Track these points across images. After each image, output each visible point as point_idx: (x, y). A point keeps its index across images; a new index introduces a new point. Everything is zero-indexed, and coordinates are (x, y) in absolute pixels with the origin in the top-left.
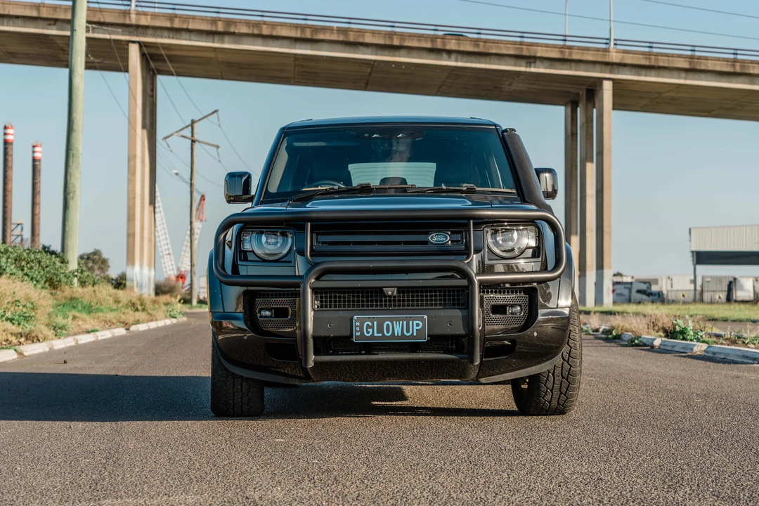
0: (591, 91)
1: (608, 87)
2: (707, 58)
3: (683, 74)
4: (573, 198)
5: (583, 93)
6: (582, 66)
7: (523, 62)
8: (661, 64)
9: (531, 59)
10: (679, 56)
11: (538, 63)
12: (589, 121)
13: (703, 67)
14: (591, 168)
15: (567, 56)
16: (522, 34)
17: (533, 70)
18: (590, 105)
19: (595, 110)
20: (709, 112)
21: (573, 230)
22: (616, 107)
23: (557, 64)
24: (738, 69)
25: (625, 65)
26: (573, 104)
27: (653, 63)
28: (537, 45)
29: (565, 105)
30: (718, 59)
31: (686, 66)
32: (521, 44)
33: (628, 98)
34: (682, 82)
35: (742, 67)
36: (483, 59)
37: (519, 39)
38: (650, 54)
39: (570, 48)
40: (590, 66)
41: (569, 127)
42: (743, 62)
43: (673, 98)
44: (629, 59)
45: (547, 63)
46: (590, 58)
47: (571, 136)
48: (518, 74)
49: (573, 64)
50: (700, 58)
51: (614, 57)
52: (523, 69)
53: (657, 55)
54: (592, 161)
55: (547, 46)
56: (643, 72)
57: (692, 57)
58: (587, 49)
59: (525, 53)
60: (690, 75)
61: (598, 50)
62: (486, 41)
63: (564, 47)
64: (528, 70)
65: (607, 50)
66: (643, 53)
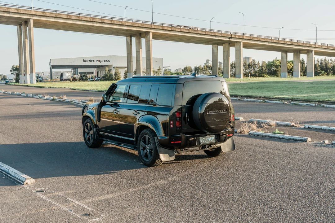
0: (26, 22)
1: (32, 21)
2: (60, 14)
3: (54, 18)
4: (21, 53)
5: (23, 22)
6: (24, 15)
7: (6, 13)
8: (47, 15)
9: (8, 12)
10: (53, 13)
11: (10, 13)
12: (26, 31)
13: (59, 17)
15: (19, 12)
16: (5, 5)
17: (9, 15)
18: (26, 26)
19: (28, 27)
20: (60, 28)
22: (34, 26)
23: (16, 14)
24: (69, 18)
25: (37, 15)
26: (21, 25)
27: (45, 15)
28: (10, 8)
29: (17, 25)
30: (63, 15)
31: (54, 16)
32: (5, 8)
33: (38, 24)
34: (53, 20)
35: (70, 17)
37: (4, 6)
38: (44, 12)
39: (20, 10)
40: (27, 15)
41: (19, 32)
42: (70, 15)
43: (50, 25)
44: (38, 14)
45: (13, 14)
46: (26, 13)
47: (20, 35)
48: (4, 16)
49: (21, 14)
50: (58, 14)
51: (34, 13)
53: (46, 13)
55: (13, 9)
56: (42, 17)
57: (56, 14)
58: (26, 10)
59: (6, 11)
60: (56, 18)
61: (29, 10)
63: (18, 9)
64: (7, 15)
65: (31, 11)
66: (42, 12)
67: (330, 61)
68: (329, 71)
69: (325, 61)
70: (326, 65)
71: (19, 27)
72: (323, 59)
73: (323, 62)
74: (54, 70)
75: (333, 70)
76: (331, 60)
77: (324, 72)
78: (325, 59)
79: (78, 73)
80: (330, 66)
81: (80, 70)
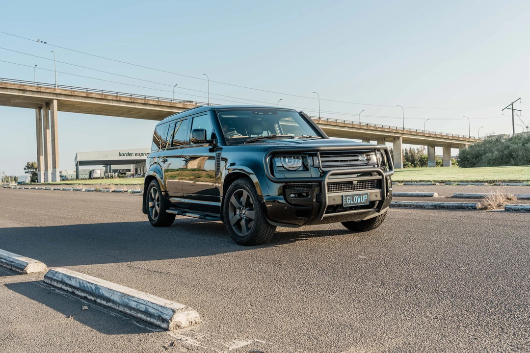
0: (48, 104)
1: (55, 102)
2: (92, 93)
3: (84, 98)
4: (41, 143)
5: (44, 104)
6: (45, 94)
7: (21, 92)
8: (76, 95)
9: (24, 91)
10: (82, 92)
11: (27, 92)
12: (47, 115)
13: (91, 96)
14: (49, 132)
15: (39, 90)
16: (20, 81)
17: (25, 95)
18: (47, 109)
19: (49, 111)
21: (41, 154)
22: (59, 110)
23: (35, 93)
24: (103, 98)
25: (62, 94)
26: (40, 108)
27: (73, 94)
28: (27, 86)
29: (36, 108)
30: (96, 94)
31: (85, 96)
32: (20, 85)
33: (63, 106)
34: (83, 101)
35: (105, 97)
36: (4, 90)
37: (19, 83)
38: (71, 91)
39: (40, 87)
40: (48, 94)
41: (38, 116)
42: (105, 95)
43: (79, 107)
44: (63, 92)
45: (31, 92)
46: (48, 91)
47: (39, 120)
48: (19, 96)
49: (42, 93)
50: (90, 93)
51: (58, 91)
52: (21, 94)
53: (74, 91)
54: (49, 129)
55: (31, 86)
56: (69, 97)
57: (87, 93)
58: (47, 88)
59: (22, 88)
60: (86, 99)
61: (51, 88)
62: (5, 83)
63: (38, 87)
64: (23, 95)
65: (55, 89)
66: (69, 90)
67: (416, 151)
68: (415, 162)
69: (410, 150)
70: (412, 156)
71: (38, 110)
72: (408, 149)
73: (408, 152)
74: (81, 168)
75: (420, 161)
76: (417, 149)
77: (410, 163)
78: (410, 149)
79: (112, 171)
80: (417, 156)
81: (114, 167)
